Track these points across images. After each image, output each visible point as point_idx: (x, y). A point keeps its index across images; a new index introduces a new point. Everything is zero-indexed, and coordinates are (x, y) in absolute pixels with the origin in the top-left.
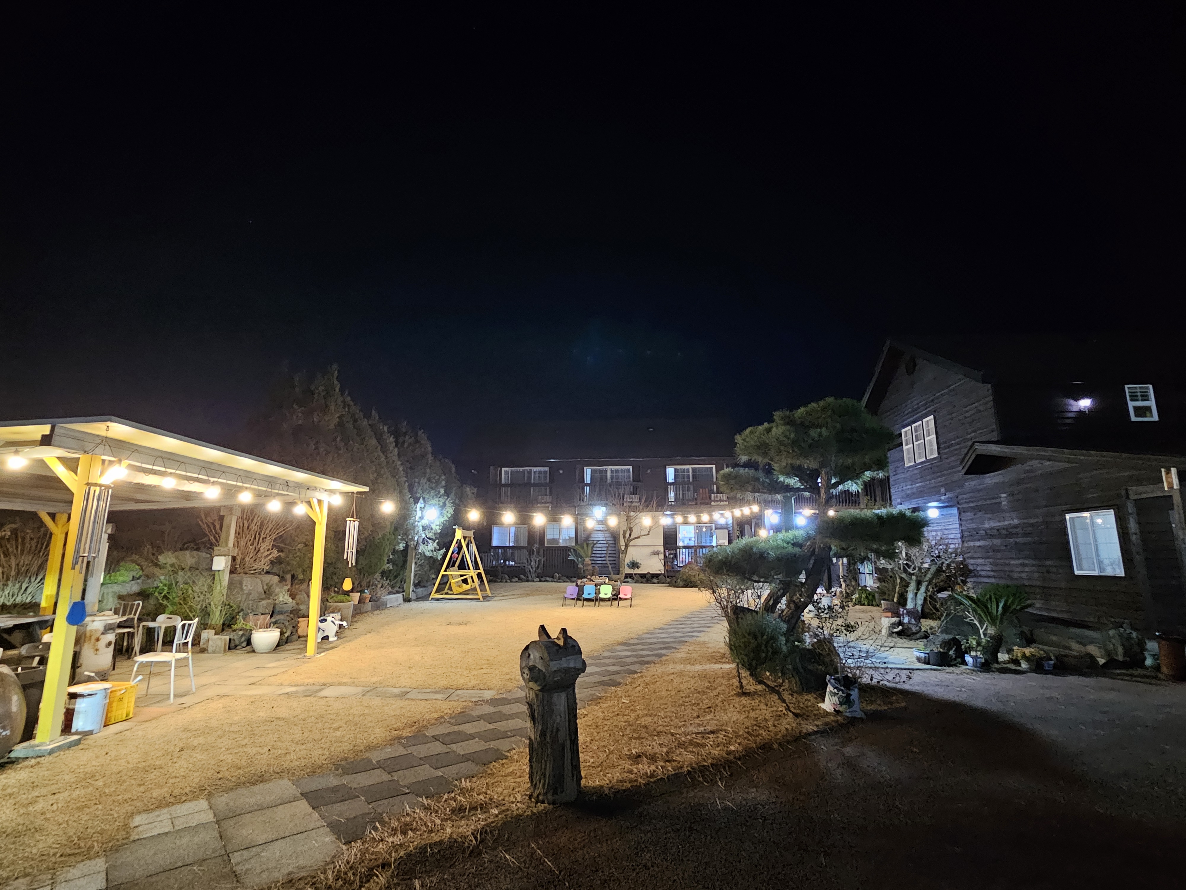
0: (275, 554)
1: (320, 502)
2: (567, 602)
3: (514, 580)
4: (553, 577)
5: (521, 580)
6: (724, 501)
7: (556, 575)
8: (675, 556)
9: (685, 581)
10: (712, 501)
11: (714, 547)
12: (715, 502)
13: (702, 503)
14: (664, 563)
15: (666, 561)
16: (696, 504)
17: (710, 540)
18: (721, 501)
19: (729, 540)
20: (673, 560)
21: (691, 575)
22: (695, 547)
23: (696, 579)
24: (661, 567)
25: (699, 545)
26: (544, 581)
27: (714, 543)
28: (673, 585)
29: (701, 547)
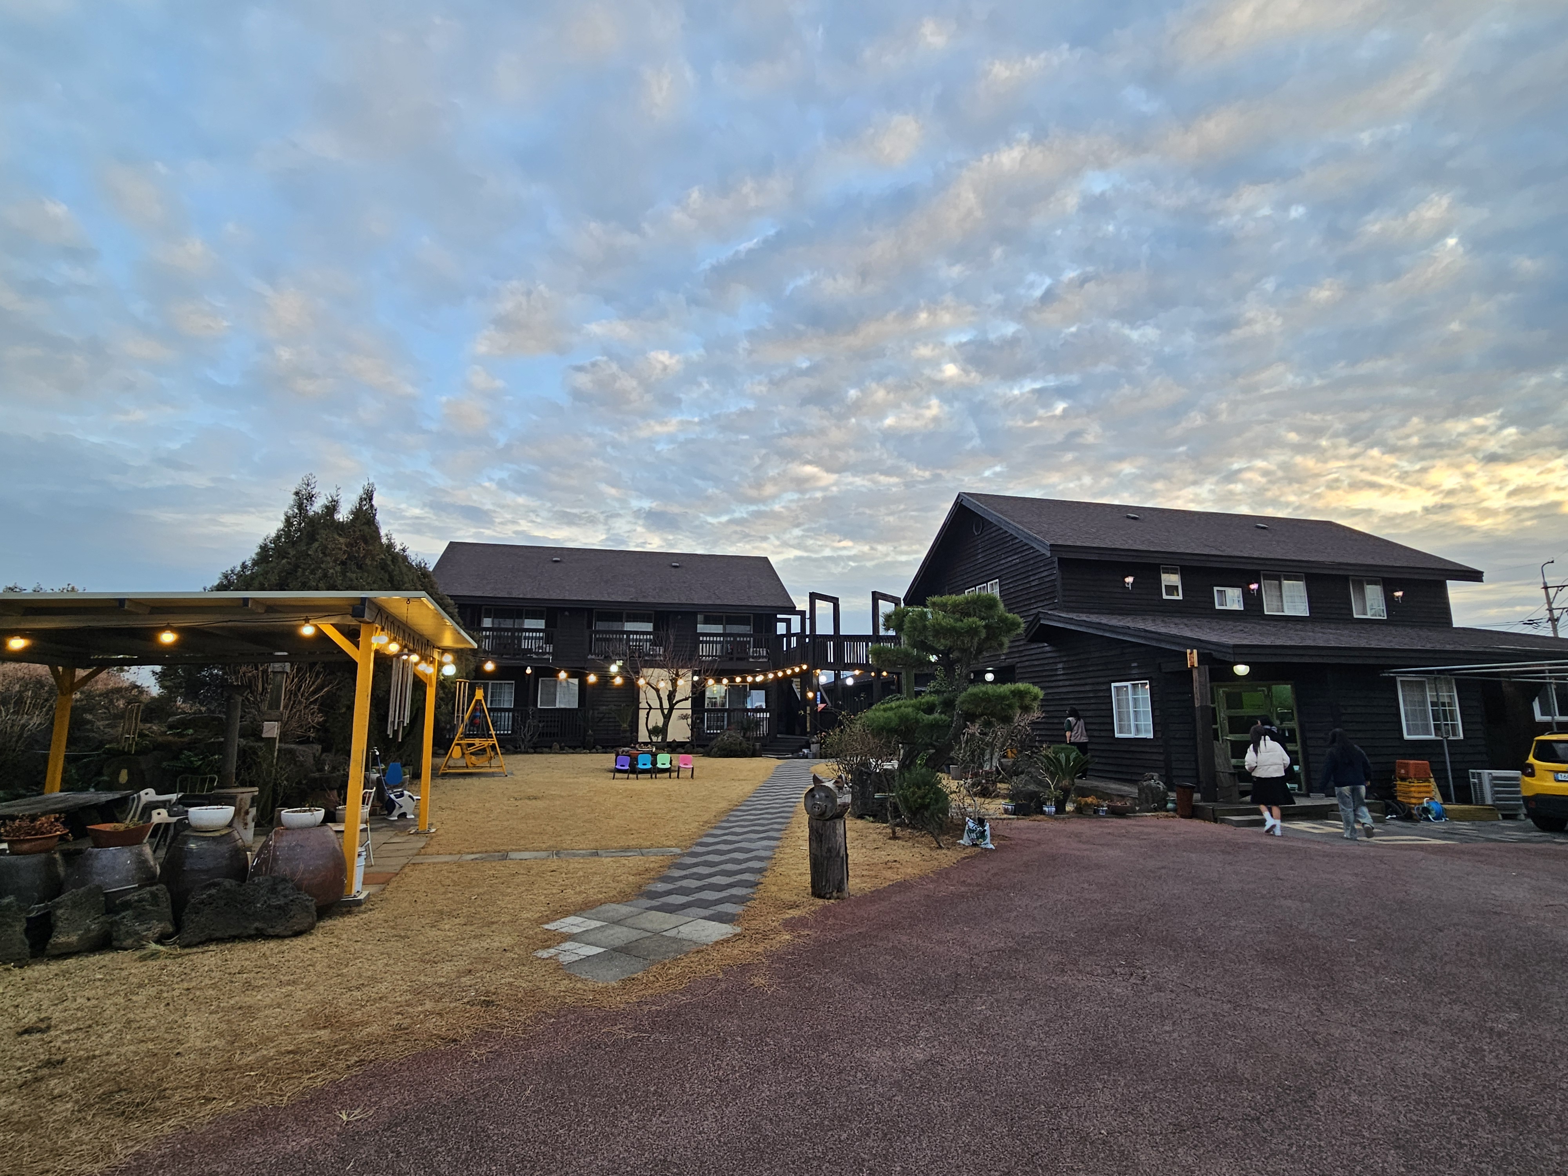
4: (551, 747)
5: (509, 752)
6: (763, 657)
7: (556, 746)
8: (702, 721)
9: (723, 750)
10: (750, 657)
11: (749, 710)
12: (753, 657)
13: (738, 659)
14: (692, 730)
15: (693, 727)
16: (731, 659)
17: (744, 702)
18: (760, 657)
19: (766, 702)
20: (701, 726)
21: (732, 743)
22: (726, 710)
23: (738, 747)
24: (689, 734)
25: (731, 708)
26: (542, 753)
27: (749, 707)
28: (708, 754)
29: (734, 710)
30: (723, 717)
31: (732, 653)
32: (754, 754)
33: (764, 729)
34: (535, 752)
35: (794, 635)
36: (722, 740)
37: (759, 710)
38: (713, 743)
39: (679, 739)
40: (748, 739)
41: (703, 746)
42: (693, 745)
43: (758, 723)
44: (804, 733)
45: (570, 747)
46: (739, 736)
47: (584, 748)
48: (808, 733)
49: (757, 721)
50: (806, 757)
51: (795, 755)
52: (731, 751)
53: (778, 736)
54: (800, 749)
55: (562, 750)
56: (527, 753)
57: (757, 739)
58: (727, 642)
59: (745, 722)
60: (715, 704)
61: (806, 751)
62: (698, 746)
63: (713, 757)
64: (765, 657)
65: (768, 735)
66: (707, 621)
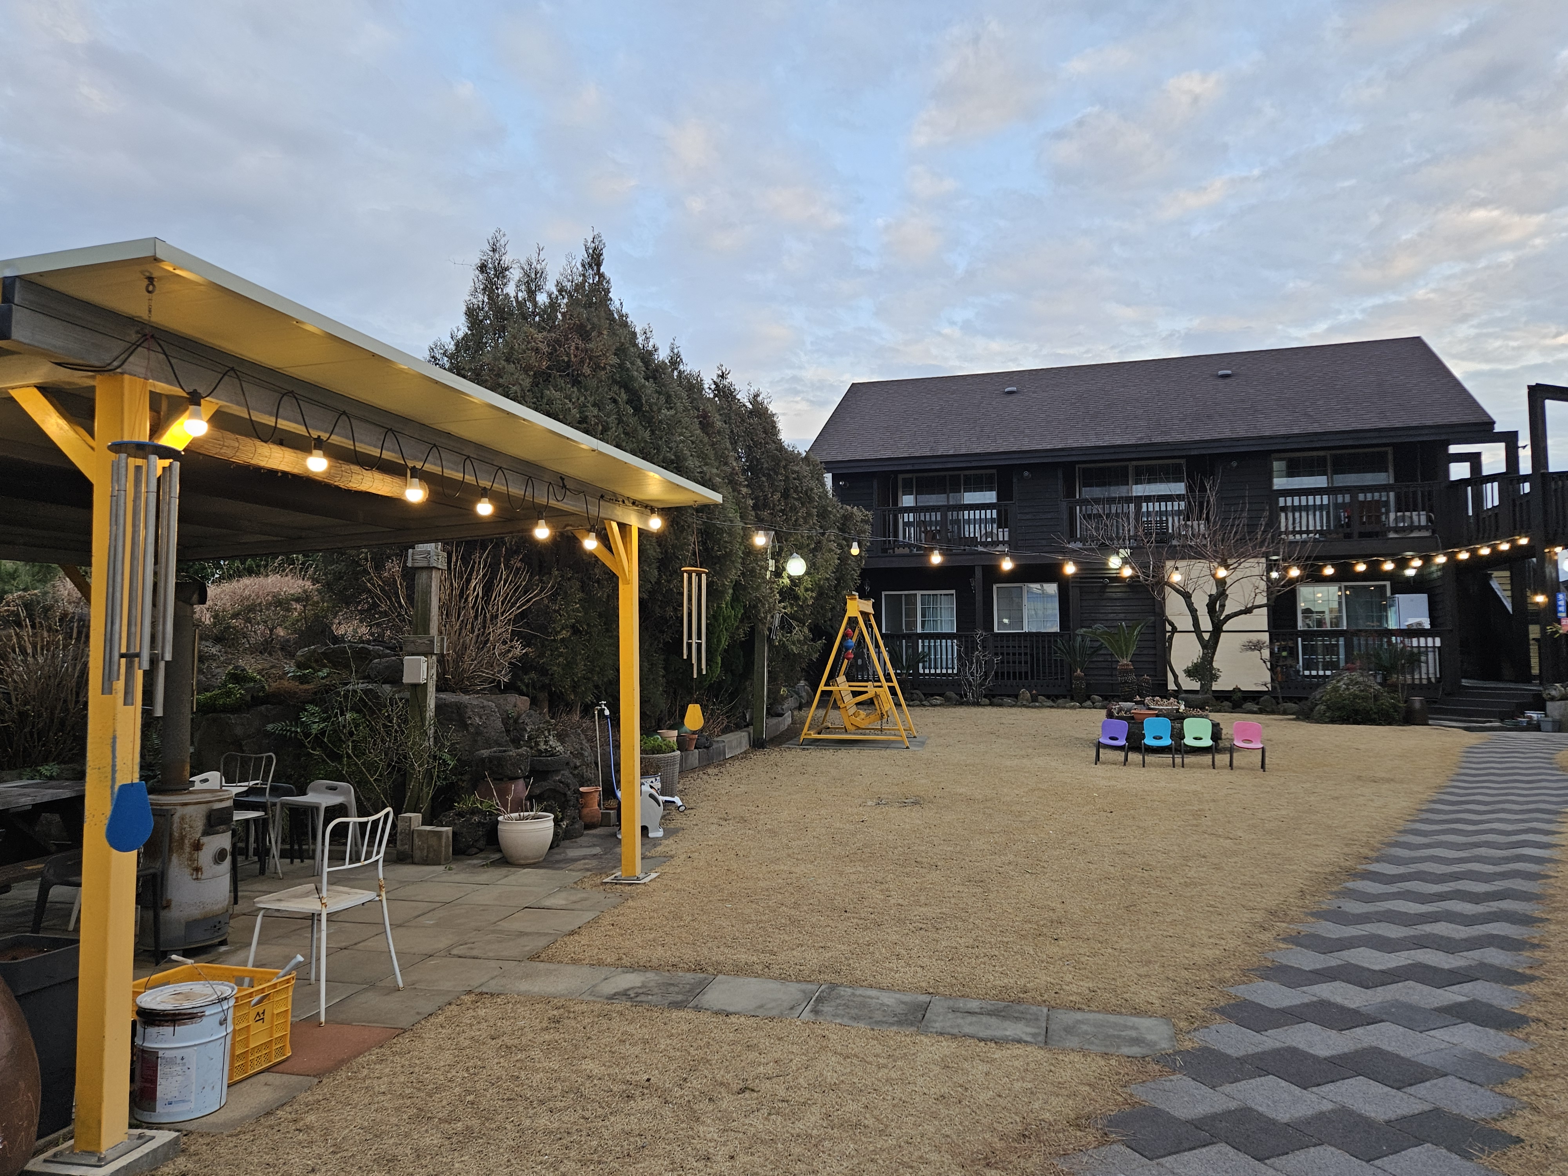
0: (519, 650)
1: (624, 528)
2: (1104, 754)
3: (934, 702)
4: (1016, 696)
5: (949, 702)
6: (1420, 528)
7: (1025, 693)
8: (1293, 652)
9: (1339, 709)
10: (1390, 529)
11: (1392, 633)
12: (1396, 530)
13: (1362, 535)
14: (1272, 669)
15: (1275, 664)
16: (1348, 536)
17: (1382, 617)
18: (1412, 528)
19: (1431, 616)
20: (1289, 662)
21: (1356, 696)
22: (1342, 633)
23: (1371, 704)
24: (1267, 676)
25: (1354, 628)
26: (1000, 705)
27: (1392, 625)
28: (1307, 715)
29: (1357, 633)
30: (1337, 645)
31: (1348, 525)
32: (1409, 718)
33: (1429, 669)
34: (992, 704)
35: (1492, 478)
36: (1336, 689)
37: (1415, 632)
38: (1317, 694)
39: (1247, 686)
40: (1393, 688)
41: (1298, 700)
42: (1276, 698)
43: (1414, 659)
44: (1528, 678)
45: (1048, 697)
46: (1371, 682)
47: (1072, 699)
48: (1535, 677)
49: (1412, 654)
50: (1536, 727)
51: (1509, 722)
52: (1356, 712)
53: (1465, 682)
54: (1521, 709)
55: (1033, 702)
56: (977, 704)
57: (1414, 688)
58: (1337, 506)
59: (1385, 656)
60: (1320, 623)
61: (1535, 715)
62: (1286, 699)
63: (1318, 721)
64: (1425, 528)
65: (1438, 681)
66: (1292, 471)
